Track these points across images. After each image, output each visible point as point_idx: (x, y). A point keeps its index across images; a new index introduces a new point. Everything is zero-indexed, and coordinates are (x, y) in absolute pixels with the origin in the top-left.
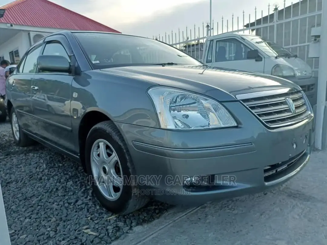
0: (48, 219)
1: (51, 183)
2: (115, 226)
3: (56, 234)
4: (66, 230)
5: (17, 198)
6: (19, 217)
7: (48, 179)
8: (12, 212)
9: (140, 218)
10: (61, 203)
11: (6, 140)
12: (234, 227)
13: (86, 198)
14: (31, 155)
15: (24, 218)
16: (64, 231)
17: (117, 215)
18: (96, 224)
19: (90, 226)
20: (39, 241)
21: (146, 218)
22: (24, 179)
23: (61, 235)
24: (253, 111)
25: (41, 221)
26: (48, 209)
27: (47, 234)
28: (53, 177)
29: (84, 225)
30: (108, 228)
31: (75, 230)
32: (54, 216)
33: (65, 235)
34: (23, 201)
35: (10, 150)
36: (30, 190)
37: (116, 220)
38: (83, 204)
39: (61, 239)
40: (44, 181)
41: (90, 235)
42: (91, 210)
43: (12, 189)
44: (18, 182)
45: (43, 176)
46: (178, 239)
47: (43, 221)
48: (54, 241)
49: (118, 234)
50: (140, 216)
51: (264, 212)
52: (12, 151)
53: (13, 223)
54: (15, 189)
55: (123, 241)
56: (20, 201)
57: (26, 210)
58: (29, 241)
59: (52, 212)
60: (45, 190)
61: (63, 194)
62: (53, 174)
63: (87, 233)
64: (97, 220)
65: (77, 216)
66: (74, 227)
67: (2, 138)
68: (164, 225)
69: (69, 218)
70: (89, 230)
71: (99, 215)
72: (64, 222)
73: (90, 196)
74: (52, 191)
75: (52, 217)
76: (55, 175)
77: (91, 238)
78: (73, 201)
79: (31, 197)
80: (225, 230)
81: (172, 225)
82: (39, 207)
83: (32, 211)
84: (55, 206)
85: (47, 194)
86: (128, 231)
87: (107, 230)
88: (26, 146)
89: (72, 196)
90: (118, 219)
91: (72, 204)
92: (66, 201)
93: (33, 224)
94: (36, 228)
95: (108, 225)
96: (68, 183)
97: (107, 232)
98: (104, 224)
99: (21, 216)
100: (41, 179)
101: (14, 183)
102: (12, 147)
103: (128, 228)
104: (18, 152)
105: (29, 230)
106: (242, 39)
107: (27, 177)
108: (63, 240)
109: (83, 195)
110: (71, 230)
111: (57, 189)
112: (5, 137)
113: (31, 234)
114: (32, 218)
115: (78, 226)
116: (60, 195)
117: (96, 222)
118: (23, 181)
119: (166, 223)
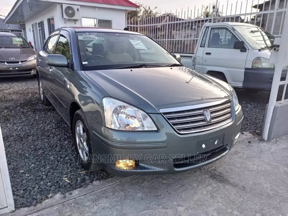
0: (45, 166)
1: (54, 141)
2: (82, 178)
3: (47, 177)
4: (53, 176)
5: (31, 148)
6: (29, 162)
7: (53, 137)
8: (25, 158)
9: (100, 175)
10: (56, 156)
11: (36, 97)
12: (157, 192)
13: (72, 155)
14: (49, 113)
15: (31, 163)
16: (52, 177)
17: (86, 171)
18: (72, 175)
19: (68, 176)
20: (36, 180)
21: (104, 176)
22: (38, 134)
23: (49, 178)
24: (170, 122)
25: (40, 167)
26: (47, 159)
27: (42, 177)
28: (57, 136)
29: (65, 175)
30: (78, 179)
31: (58, 177)
32: (49, 165)
33: (51, 179)
34: (34, 151)
35: (37, 107)
36: (40, 143)
37: (85, 174)
38: (69, 159)
39: (48, 181)
40: (51, 138)
41: (65, 181)
42: (72, 165)
43: (29, 141)
44: (34, 136)
45: (51, 134)
46: (117, 194)
47: (42, 167)
48: (44, 182)
49: (82, 184)
50: (101, 175)
51: (184, 185)
52: (38, 108)
53: (25, 166)
54: (31, 141)
55: (84, 189)
56: (32, 151)
57: (34, 158)
58: (30, 179)
59: (49, 162)
60: (49, 145)
61: (60, 150)
62: (57, 133)
63: (64, 180)
64: (74, 172)
65: (62, 167)
66: (58, 175)
67: (34, 95)
68: (113, 183)
69: (58, 168)
70: (66, 178)
71: (76, 169)
72: (54, 170)
73: (75, 155)
74: (53, 146)
75: (48, 165)
76: (58, 134)
77: (66, 184)
78: (64, 156)
79: (39, 149)
80: (150, 193)
81: (118, 183)
82: (42, 157)
83: (37, 159)
84: (52, 158)
85: (49, 148)
86: (89, 183)
87: (77, 180)
88: (47, 105)
89: (65, 153)
90: (87, 174)
91: (63, 158)
92: (59, 156)
93: (35, 168)
94: (36, 171)
95: (79, 177)
96: (65, 142)
97: (76, 182)
98: (77, 176)
99: (30, 162)
100: (49, 136)
101: (31, 136)
102: (38, 104)
103: (90, 181)
104: (41, 109)
105: (32, 172)
106: (232, 30)
107: (41, 133)
108: (50, 182)
109: (71, 153)
110: (56, 176)
111: (56, 146)
112: (36, 94)
113: (33, 175)
114: (36, 164)
115: (61, 175)
116: (57, 150)
117: (72, 173)
118: (38, 136)
119: (115, 182)
